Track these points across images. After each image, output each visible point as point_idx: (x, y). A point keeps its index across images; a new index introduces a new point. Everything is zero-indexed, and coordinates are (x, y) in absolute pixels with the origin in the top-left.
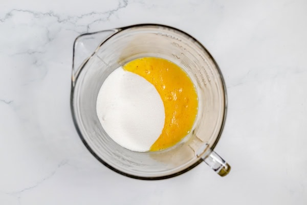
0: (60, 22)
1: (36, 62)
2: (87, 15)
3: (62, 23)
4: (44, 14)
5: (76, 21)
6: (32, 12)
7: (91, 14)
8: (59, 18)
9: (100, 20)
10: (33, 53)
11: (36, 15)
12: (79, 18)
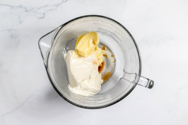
0: (27, 11)
1: (12, 36)
2: (43, 7)
3: (28, 12)
4: (17, 7)
5: (37, 11)
6: (9, 6)
7: (46, 6)
8: (26, 9)
9: (51, 10)
10: (11, 30)
11: (12, 7)
12: (38, 9)
